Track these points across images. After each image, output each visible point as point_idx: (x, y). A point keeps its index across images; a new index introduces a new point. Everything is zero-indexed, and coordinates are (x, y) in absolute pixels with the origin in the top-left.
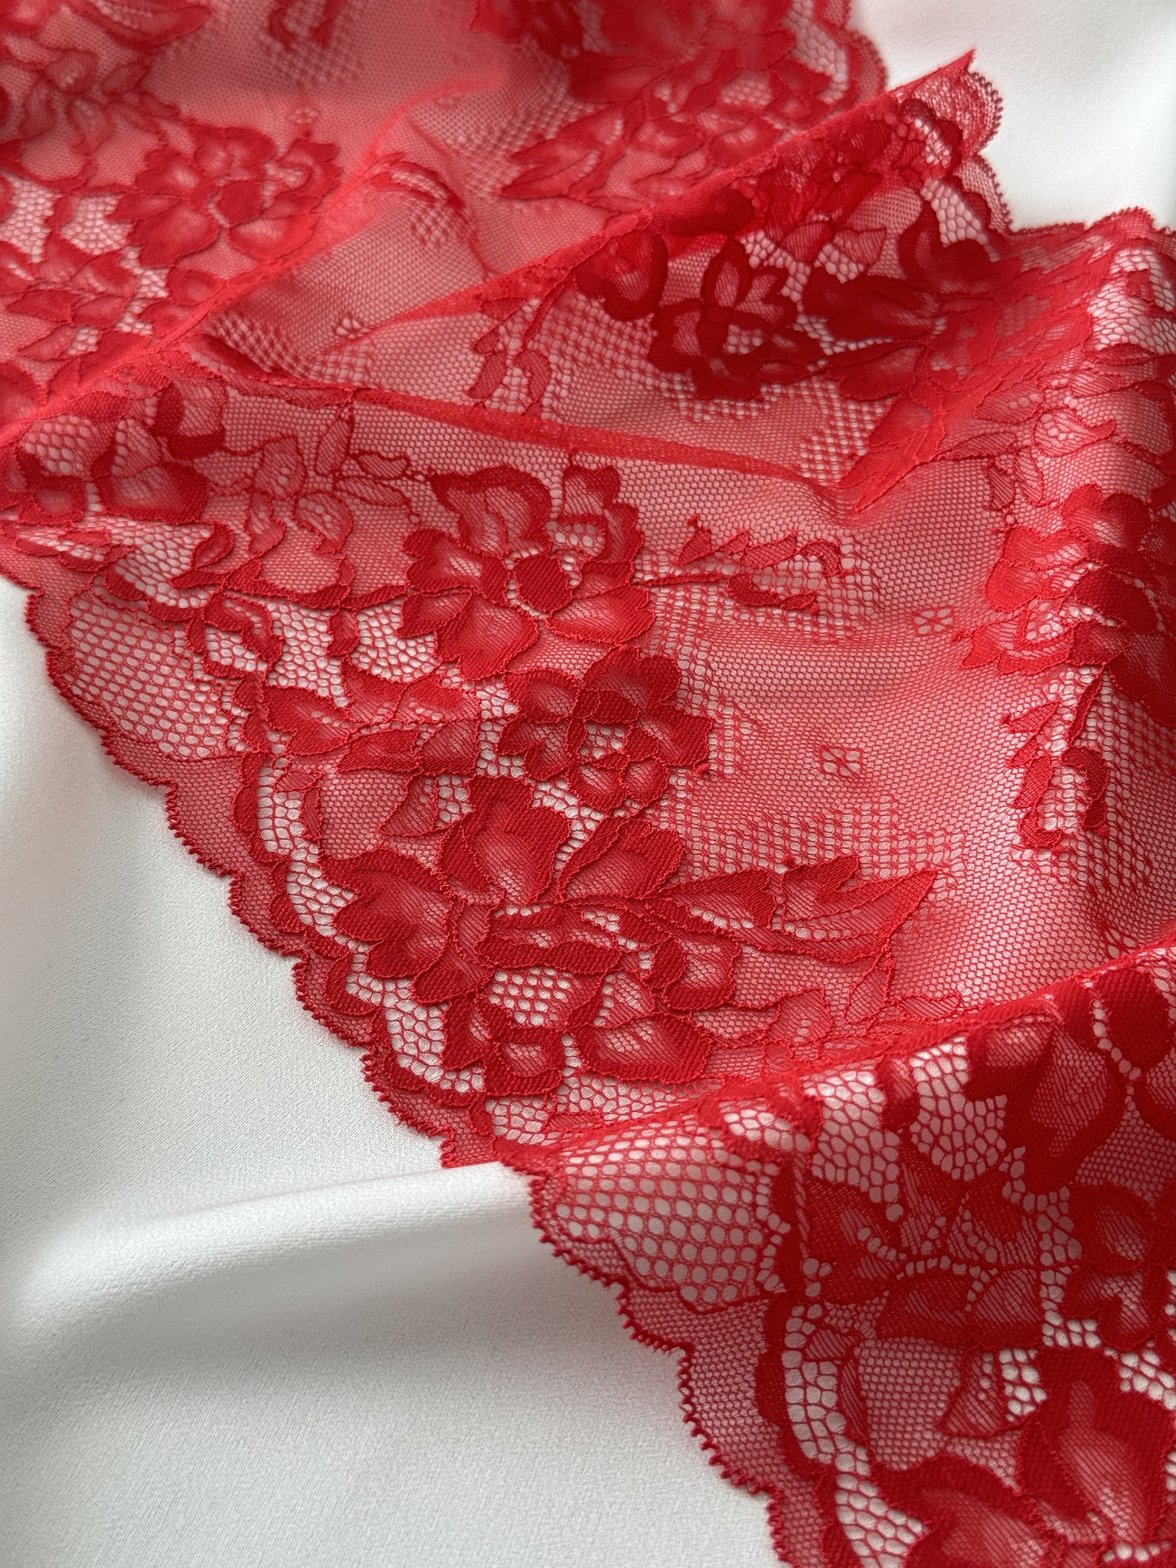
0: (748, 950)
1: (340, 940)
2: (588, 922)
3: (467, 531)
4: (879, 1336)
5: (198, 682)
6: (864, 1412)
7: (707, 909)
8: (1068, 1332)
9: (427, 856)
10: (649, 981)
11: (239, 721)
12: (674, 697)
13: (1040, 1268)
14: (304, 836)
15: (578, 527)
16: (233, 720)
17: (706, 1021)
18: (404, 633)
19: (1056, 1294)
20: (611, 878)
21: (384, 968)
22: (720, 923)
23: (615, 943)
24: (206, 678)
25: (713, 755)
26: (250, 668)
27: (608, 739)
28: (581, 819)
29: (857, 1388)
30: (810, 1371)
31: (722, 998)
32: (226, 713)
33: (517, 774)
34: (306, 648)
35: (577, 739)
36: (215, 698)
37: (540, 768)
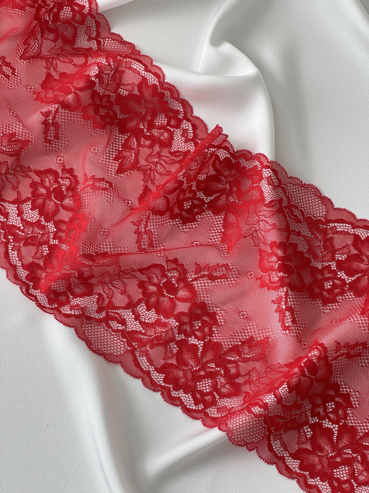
0: (240, 363)
1: (167, 385)
2: (209, 367)
3: (150, 278)
4: (285, 432)
5: (113, 335)
6: (286, 445)
7: (229, 357)
8: (313, 420)
9: (174, 361)
10: (224, 376)
11: (126, 342)
12: (207, 310)
13: (306, 411)
14: (150, 365)
15: (172, 271)
16: (124, 342)
17: (237, 381)
18: (148, 310)
19: (310, 414)
20: (209, 356)
21: (177, 388)
22: (233, 359)
23: (216, 370)
24: (115, 333)
25: (219, 321)
26: (121, 328)
27: (198, 324)
28: (199, 344)
29: (283, 442)
30: (276, 442)
31: (238, 374)
32: (122, 341)
33: (184, 337)
34: (130, 320)
35: (192, 326)
36: (118, 338)
37: (188, 335)
